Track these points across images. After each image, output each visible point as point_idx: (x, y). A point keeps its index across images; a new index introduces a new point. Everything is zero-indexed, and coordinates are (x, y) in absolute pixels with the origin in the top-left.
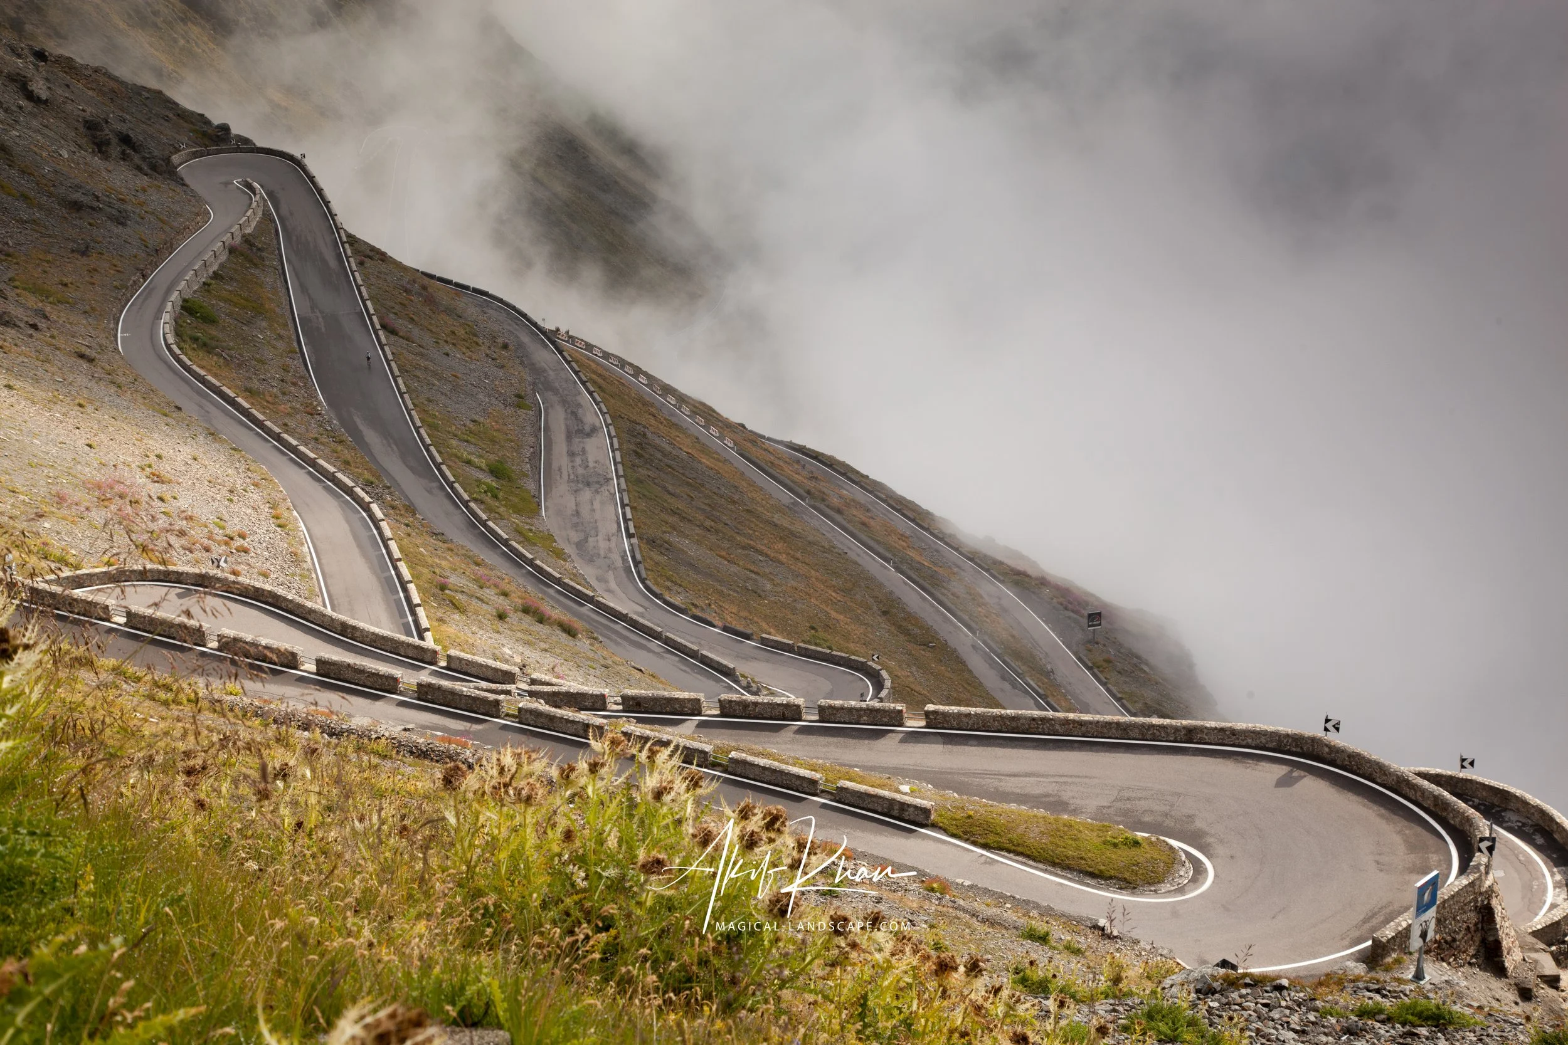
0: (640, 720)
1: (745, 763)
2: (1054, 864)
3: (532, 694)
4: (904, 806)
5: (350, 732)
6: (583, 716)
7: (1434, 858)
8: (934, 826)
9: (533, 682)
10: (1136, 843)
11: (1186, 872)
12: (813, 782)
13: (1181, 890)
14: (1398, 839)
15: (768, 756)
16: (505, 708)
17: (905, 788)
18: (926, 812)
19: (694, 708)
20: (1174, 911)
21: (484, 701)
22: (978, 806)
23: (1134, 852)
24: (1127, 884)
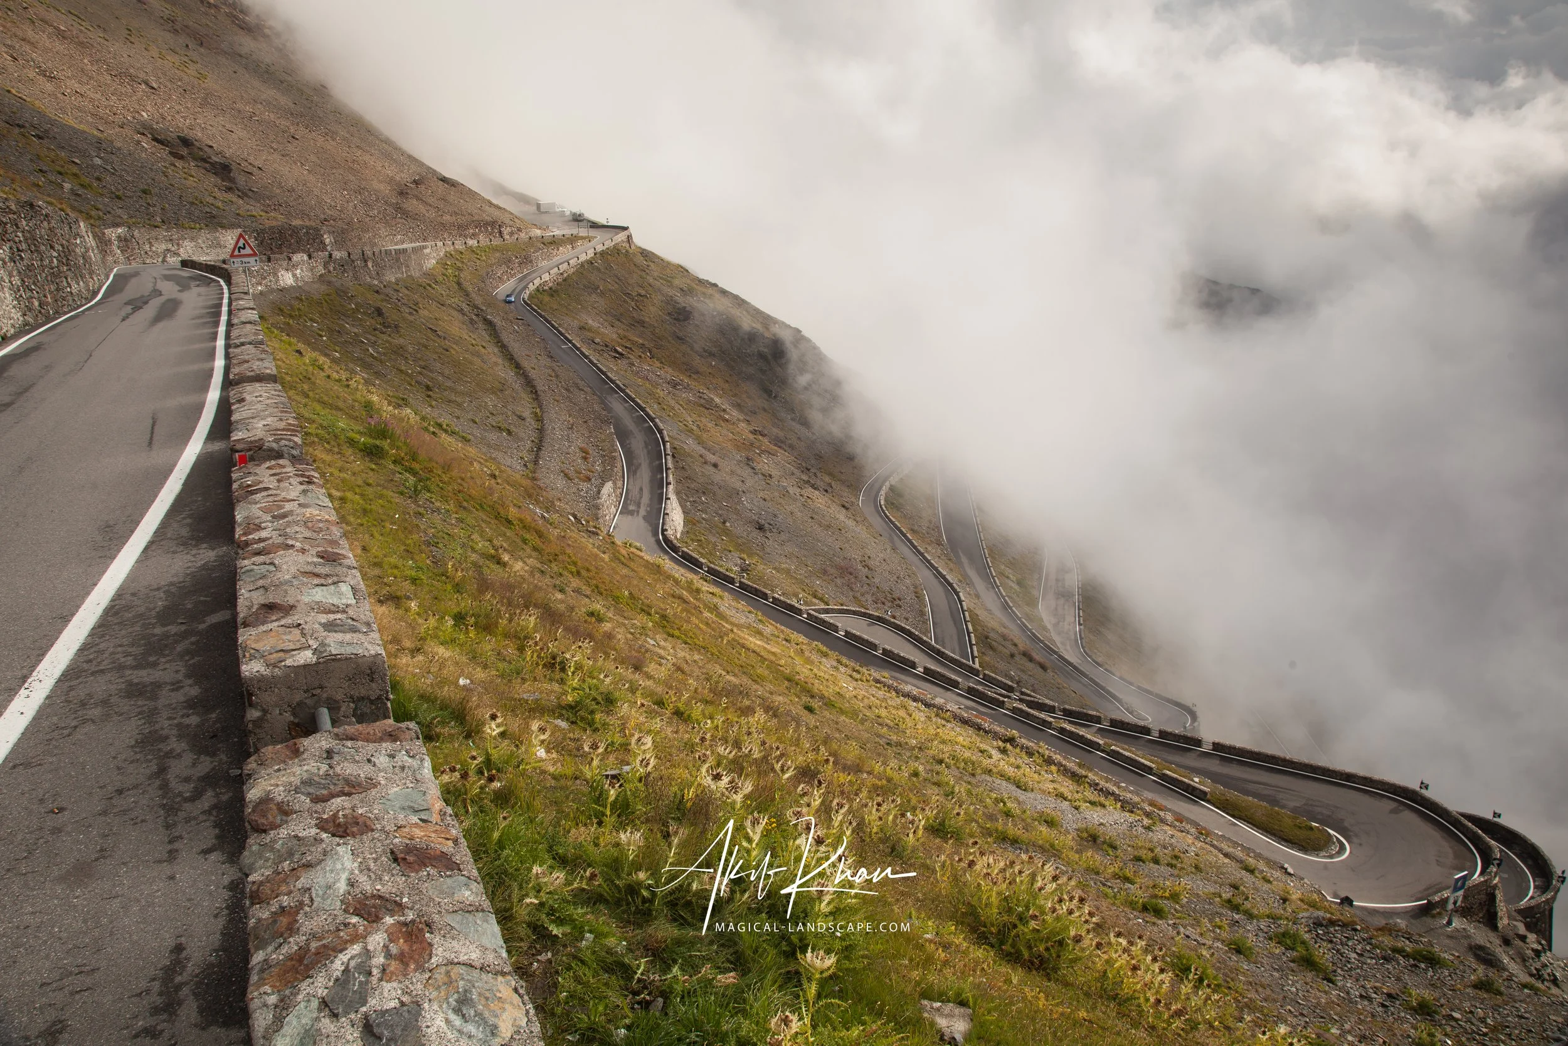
0: (1070, 722)
1: (1118, 753)
2: (1267, 832)
3: (1021, 700)
4: (1194, 788)
5: (934, 706)
6: (1043, 715)
7: (1468, 864)
8: (1208, 801)
9: (1022, 693)
10: (1311, 828)
11: (1335, 848)
12: (1151, 768)
13: (1331, 857)
14: (1450, 851)
15: (1130, 751)
16: (1007, 705)
17: (1197, 780)
18: (1205, 793)
19: (1098, 720)
20: (1326, 866)
21: (998, 700)
22: (1233, 795)
23: (1309, 833)
24: (1304, 849)
